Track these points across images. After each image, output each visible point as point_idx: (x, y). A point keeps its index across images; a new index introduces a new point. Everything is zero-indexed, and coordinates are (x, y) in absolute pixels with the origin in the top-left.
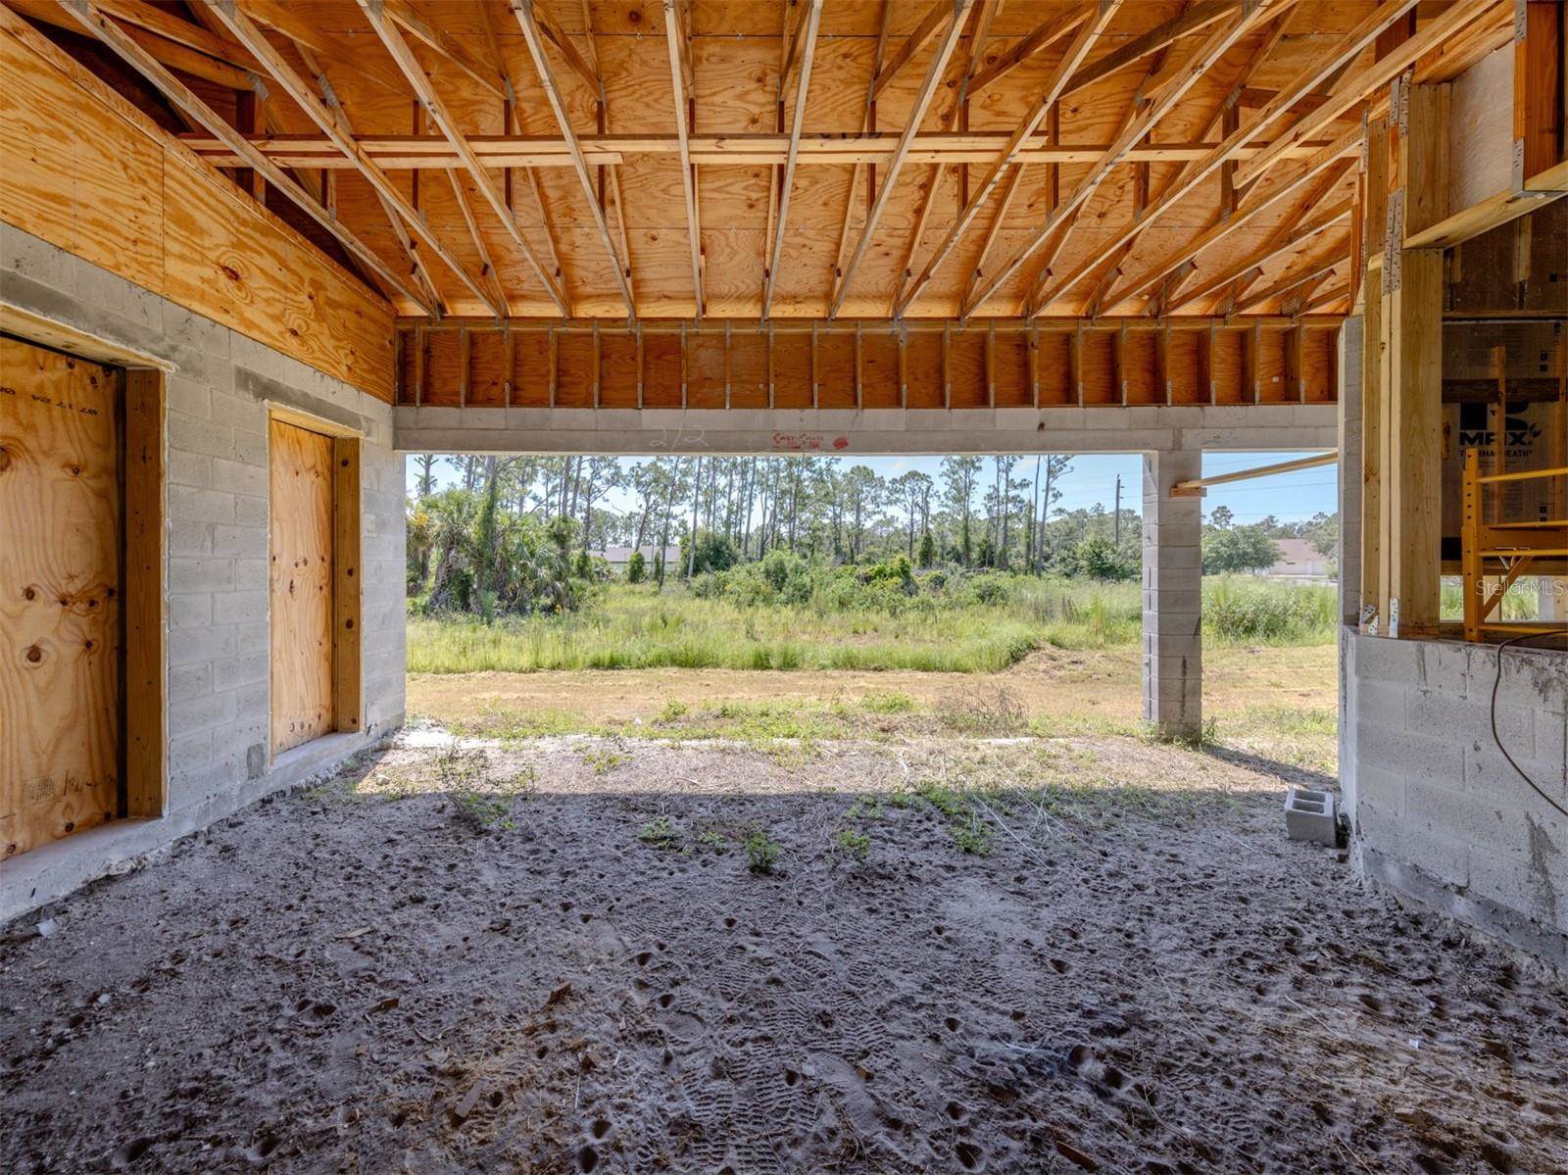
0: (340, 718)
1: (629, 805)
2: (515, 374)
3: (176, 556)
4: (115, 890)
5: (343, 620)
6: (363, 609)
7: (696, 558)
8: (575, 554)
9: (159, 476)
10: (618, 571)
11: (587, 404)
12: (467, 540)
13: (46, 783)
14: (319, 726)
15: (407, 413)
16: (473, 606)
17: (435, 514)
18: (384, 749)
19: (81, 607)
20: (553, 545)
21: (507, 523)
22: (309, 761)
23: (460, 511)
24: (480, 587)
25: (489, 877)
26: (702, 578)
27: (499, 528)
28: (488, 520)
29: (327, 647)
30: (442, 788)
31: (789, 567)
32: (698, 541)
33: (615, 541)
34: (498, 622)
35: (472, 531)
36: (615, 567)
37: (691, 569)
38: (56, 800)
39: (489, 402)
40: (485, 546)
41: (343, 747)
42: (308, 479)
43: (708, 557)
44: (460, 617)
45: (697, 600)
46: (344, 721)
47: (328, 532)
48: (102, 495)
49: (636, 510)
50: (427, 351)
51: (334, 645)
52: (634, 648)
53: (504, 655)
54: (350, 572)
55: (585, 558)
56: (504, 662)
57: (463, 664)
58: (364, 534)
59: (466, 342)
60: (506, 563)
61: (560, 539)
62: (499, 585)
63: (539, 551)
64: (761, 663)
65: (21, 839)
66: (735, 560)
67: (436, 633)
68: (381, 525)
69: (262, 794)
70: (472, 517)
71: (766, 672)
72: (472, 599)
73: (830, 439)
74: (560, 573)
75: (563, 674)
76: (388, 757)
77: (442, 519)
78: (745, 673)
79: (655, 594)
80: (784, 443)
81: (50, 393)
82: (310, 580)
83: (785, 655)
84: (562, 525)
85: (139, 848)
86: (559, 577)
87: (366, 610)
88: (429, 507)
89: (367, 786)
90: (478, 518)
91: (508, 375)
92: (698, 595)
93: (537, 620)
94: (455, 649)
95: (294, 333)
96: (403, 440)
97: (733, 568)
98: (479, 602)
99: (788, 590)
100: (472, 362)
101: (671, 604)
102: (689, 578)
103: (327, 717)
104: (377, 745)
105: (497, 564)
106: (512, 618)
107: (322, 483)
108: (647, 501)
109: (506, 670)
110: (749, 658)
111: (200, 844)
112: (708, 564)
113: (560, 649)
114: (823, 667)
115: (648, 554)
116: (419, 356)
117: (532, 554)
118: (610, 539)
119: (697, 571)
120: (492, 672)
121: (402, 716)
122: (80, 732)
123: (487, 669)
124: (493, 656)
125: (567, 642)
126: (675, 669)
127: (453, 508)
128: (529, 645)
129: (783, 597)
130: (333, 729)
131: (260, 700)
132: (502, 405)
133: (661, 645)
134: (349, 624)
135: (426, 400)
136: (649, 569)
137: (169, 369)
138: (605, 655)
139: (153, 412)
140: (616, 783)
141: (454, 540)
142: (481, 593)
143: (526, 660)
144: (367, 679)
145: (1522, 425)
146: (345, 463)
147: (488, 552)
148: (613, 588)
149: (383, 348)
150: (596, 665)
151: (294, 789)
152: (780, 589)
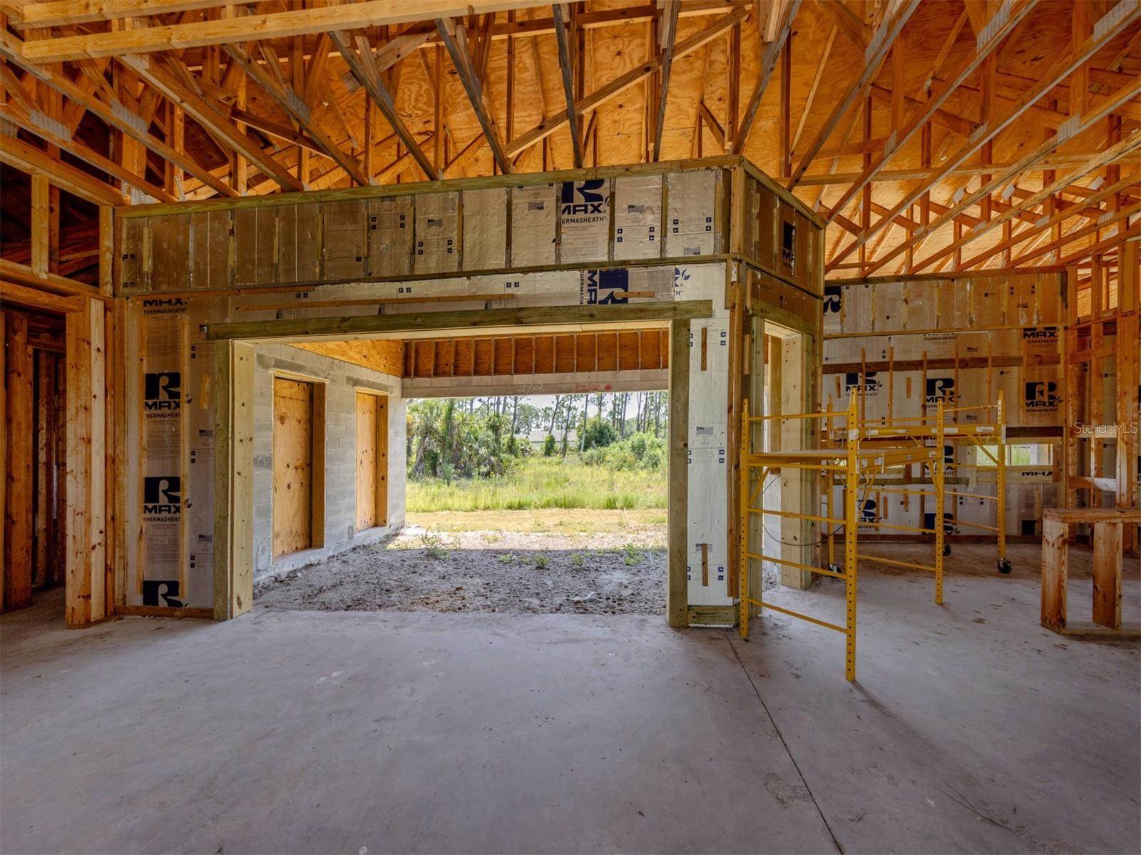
0: (379, 520)
1: (498, 552)
2: (456, 360)
3: (329, 451)
4: (313, 569)
5: (381, 476)
6: (389, 472)
7: (586, 438)
8: (505, 439)
9: (324, 422)
10: (539, 449)
11: (489, 373)
12: (436, 432)
13: (291, 532)
14: (371, 523)
15: (408, 381)
16: (439, 474)
17: (416, 414)
18: (397, 535)
19: (300, 470)
20: (490, 433)
21: (461, 419)
22: (369, 536)
23: (431, 412)
24: (443, 461)
25: (439, 569)
26: (590, 451)
27: (456, 423)
28: (449, 418)
29: (374, 489)
30: (423, 547)
31: (648, 443)
32: (588, 427)
33: (538, 426)
34: (454, 483)
35: (439, 425)
36: (535, 445)
37: (583, 446)
38: (294, 538)
39: (444, 374)
40: (447, 434)
41: (380, 533)
42: (368, 415)
43: (595, 438)
44: (432, 480)
45: (585, 467)
46: (381, 521)
47: (374, 439)
48: (306, 430)
49: (550, 405)
50: (417, 352)
51: (377, 488)
52: (534, 497)
53: (456, 502)
54: (384, 455)
55: (512, 440)
56: (456, 506)
57: (433, 507)
58: (389, 438)
59: (434, 347)
60: (460, 445)
61: (495, 428)
62: (455, 460)
63: (480, 437)
64: (611, 505)
65: (285, 550)
66: (613, 439)
67: (417, 490)
68: (396, 433)
69: (353, 546)
70: (439, 416)
71: (614, 511)
72: (438, 470)
73: (603, 386)
74: (494, 451)
75: (489, 512)
76: (399, 537)
77: (420, 417)
78: (599, 511)
79: (559, 463)
80: (580, 388)
81: (294, 396)
82: (368, 458)
83: (626, 499)
84: (496, 420)
85: (319, 557)
86: (494, 453)
87: (390, 471)
88: (413, 410)
89: (391, 546)
90: (443, 416)
91: (453, 361)
92: (587, 464)
93: (477, 481)
94: (428, 499)
95: (365, 356)
96: (406, 393)
97: (611, 445)
98: (442, 471)
99: (645, 459)
100: (437, 355)
101: (567, 470)
102: (581, 452)
103: (373, 519)
104: (394, 533)
105: (454, 446)
106: (463, 480)
107: (373, 416)
108: (558, 399)
109: (457, 510)
110: (603, 501)
111: (335, 559)
112: (593, 442)
113: (489, 498)
114: (650, 507)
115: (558, 435)
116: (413, 355)
117: (476, 439)
118: (534, 425)
119: (586, 448)
120: (448, 511)
121: (404, 522)
122: (299, 515)
123: (446, 509)
124: (450, 502)
125: (494, 494)
126: (557, 509)
127: (427, 411)
128: (471, 496)
129: (642, 464)
130: (376, 525)
131: (352, 508)
132: (450, 376)
133: (550, 495)
134: (383, 478)
135: (416, 375)
136: (558, 446)
137: (327, 382)
138: (516, 501)
139: (322, 398)
140: (494, 546)
141: (428, 431)
142: (444, 465)
143: (469, 504)
144: (390, 503)
145: (874, 382)
146: (382, 407)
147: (448, 439)
148: (532, 460)
149: (398, 353)
150: (510, 507)
151: (364, 546)
152: (641, 459)
